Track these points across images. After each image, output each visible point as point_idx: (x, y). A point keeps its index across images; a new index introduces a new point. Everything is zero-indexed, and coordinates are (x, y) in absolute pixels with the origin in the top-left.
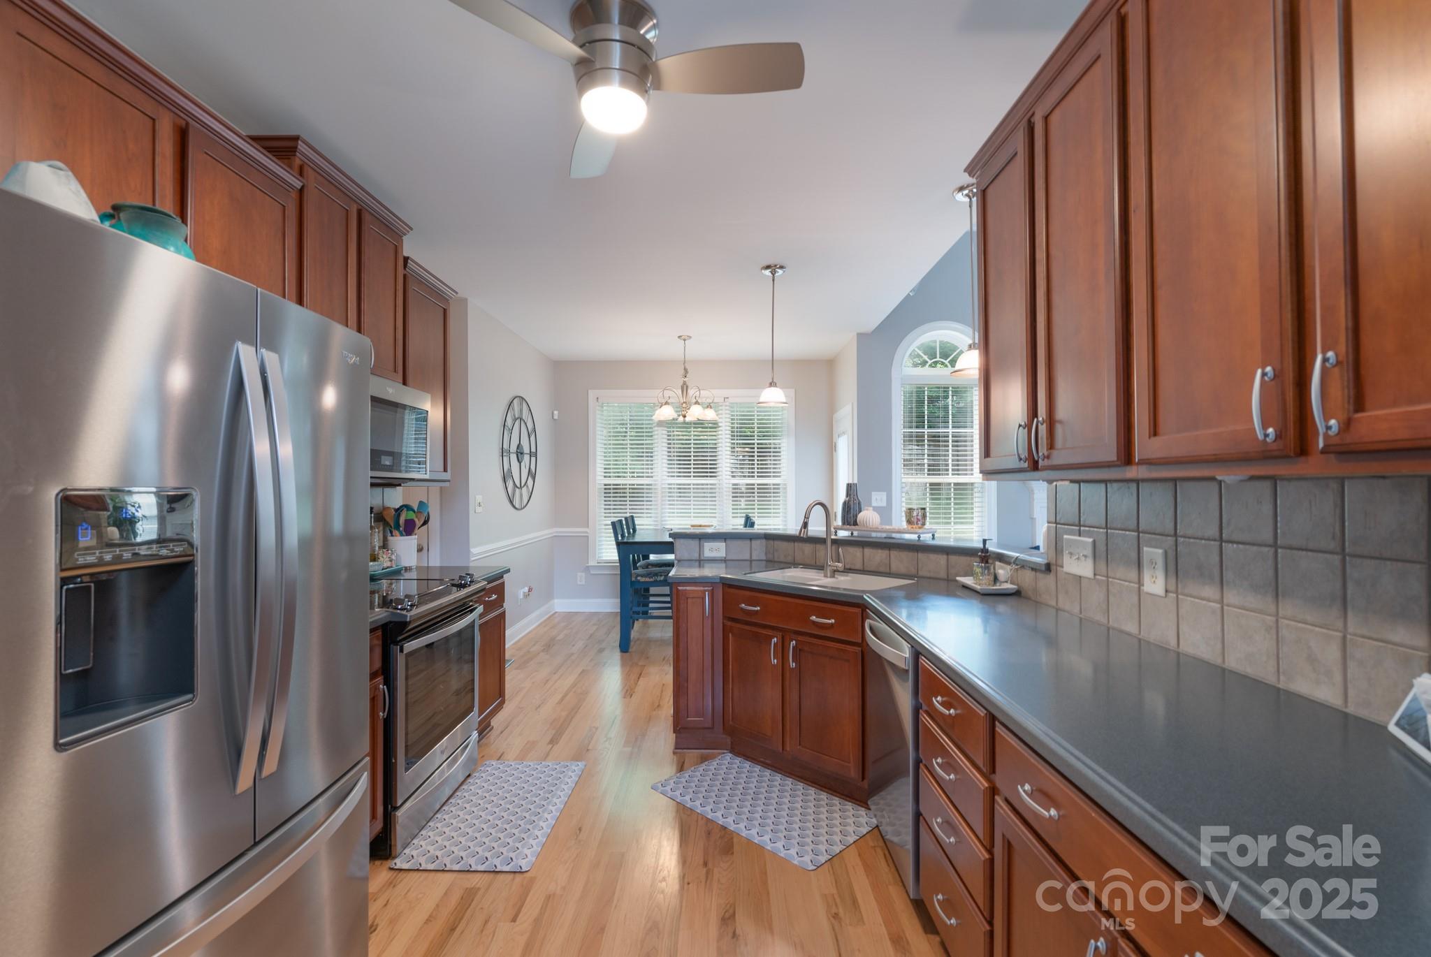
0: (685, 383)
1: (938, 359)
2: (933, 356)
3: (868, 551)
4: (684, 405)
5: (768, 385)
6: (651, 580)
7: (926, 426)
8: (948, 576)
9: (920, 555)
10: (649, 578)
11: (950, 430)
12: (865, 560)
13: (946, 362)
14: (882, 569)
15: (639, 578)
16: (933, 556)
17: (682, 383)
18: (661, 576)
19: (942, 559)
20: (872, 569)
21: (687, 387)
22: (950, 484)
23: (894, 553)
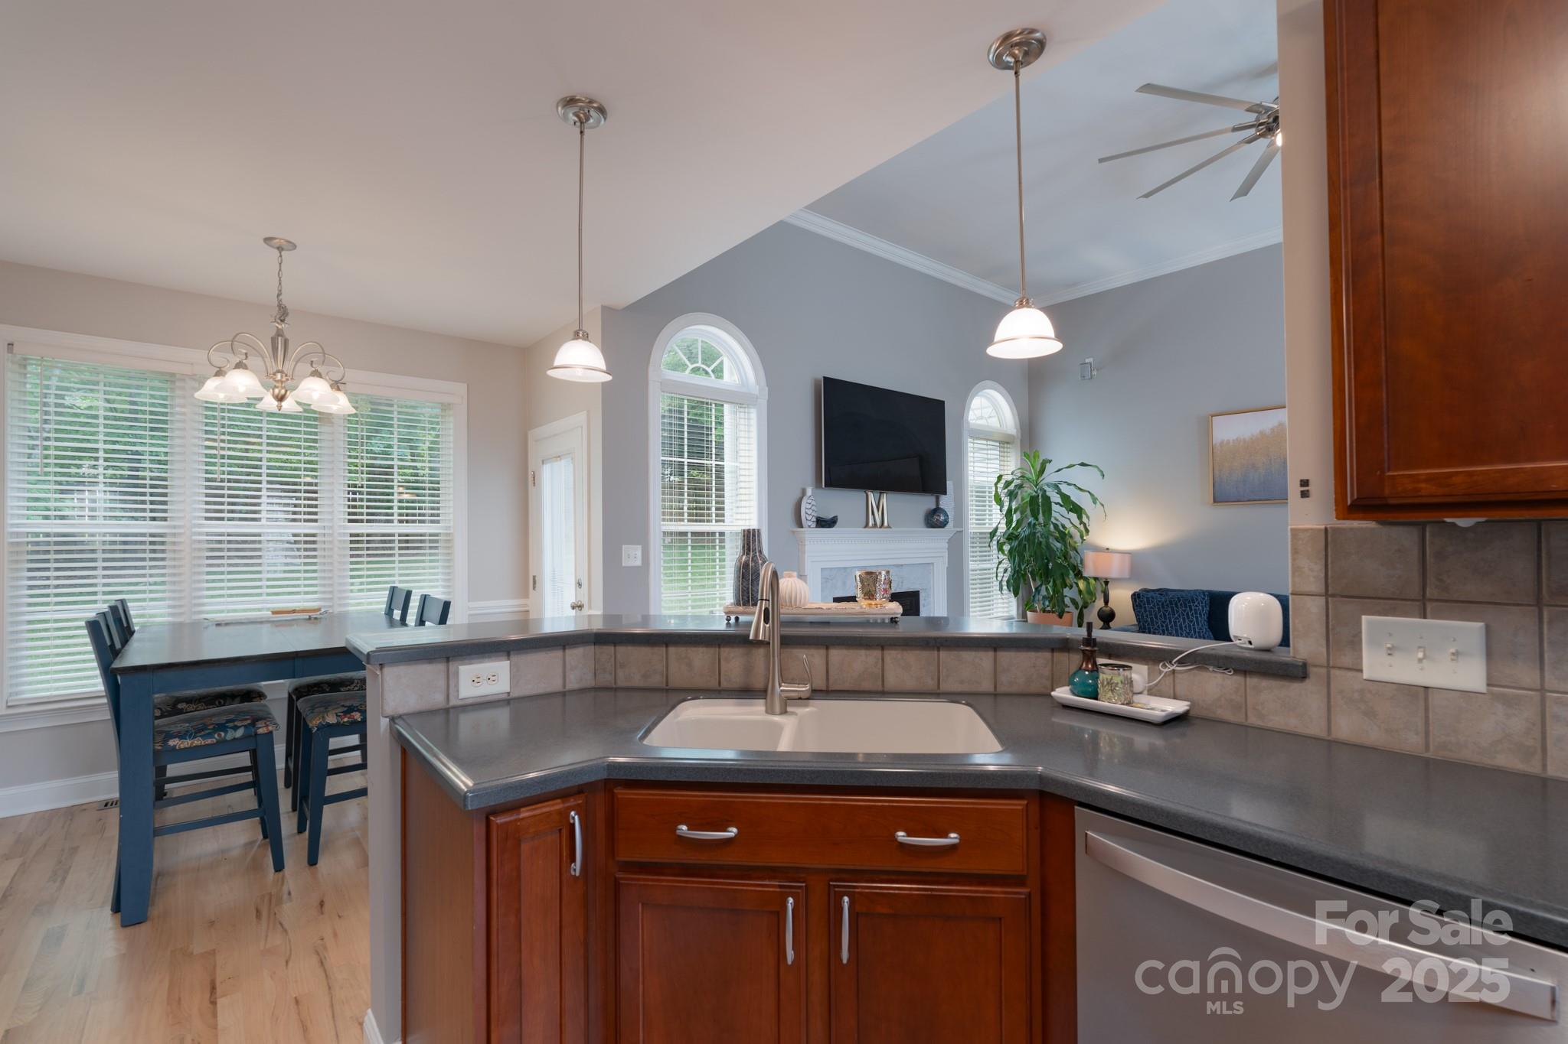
0: (279, 333)
1: (699, 364)
2: (692, 358)
3: (836, 654)
4: (279, 376)
5: (572, 335)
6: (209, 741)
7: (686, 454)
8: (995, 687)
9: (943, 654)
10: (204, 737)
11: (714, 463)
12: (831, 672)
13: (709, 370)
14: (867, 685)
15: (171, 743)
16: (968, 655)
17: (273, 333)
18: (236, 728)
19: (985, 658)
20: (846, 686)
21: (286, 343)
22: (713, 534)
23: (891, 655)
